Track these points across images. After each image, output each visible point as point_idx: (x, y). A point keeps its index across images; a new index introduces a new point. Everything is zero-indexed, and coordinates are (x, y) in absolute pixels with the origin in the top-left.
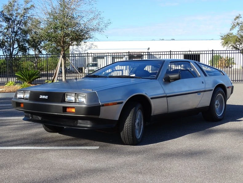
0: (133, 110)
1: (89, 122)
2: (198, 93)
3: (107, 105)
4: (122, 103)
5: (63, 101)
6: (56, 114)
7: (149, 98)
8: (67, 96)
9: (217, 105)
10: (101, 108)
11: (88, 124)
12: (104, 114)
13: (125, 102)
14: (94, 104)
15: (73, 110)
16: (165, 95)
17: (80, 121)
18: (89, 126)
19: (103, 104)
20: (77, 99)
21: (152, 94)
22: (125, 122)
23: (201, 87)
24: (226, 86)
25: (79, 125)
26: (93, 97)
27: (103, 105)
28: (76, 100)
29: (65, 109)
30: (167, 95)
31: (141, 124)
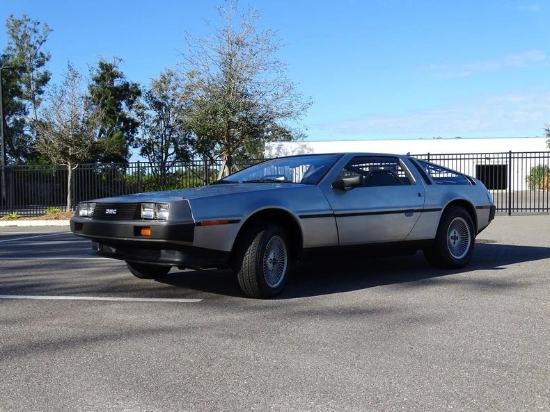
0: (259, 236)
1: (177, 253)
2: (408, 214)
3: (208, 223)
4: (237, 221)
5: (138, 217)
6: (126, 239)
7: (297, 216)
8: (144, 208)
9: (455, 238)
10: (196, 228)
11: (175, 257)
12: (201, 238)
13: (243, 220)
14: (183, 220)
15: (148, 232)
16: (332, 212)
17: (163, 252)
18: (177, 260)
19: (199, 221)
20: (158, 214)
21: (302, 209)
22: (244, 256)
23: (416, 203)
24: (475, 205)
25: (162, 258)
26: (181, 209)
27: (199, 224)
28: (155, 214)
29: (138, 230)
30: (336, 213)
31: (283, 263)
